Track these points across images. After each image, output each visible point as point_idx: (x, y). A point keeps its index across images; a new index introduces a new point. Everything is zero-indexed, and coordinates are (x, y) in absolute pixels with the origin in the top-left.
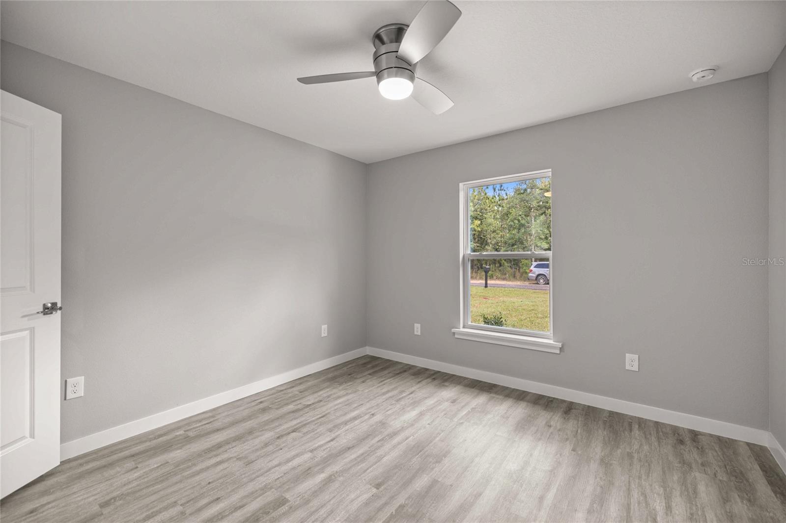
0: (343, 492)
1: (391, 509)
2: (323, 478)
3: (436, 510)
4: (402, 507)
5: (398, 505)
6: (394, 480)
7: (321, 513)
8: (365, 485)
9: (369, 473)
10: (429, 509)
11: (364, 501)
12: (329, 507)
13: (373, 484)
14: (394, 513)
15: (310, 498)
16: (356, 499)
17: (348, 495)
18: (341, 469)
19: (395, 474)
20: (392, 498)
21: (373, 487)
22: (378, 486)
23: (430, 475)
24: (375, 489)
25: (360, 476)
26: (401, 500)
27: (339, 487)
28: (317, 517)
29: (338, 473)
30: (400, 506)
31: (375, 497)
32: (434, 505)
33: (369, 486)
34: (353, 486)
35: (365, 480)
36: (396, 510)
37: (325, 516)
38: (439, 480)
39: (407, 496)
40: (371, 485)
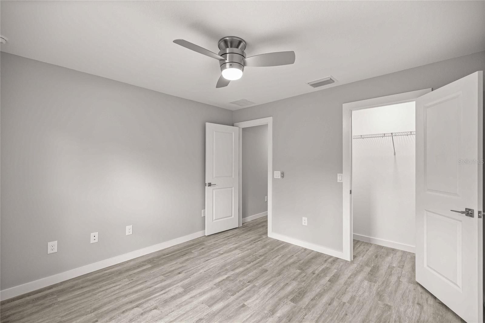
0: (263, 304)
1: (238, 294)
2: (277, 313)
3: (218, 292)
4: (233, 295)
5: (234, 296)
6: (234, 308)
7: (271, 295)
8: (251, 307)
9: (249, 314)
10: (220, 293)
11: (251, 298)
12: (268, 297)
13: (246, 307)
14: (237, 293)
15: (280, 302)
16: (255, 300)
17: (260, 302)
18: (268, 319)
19: (232, 313)
20: (237, 299)
21: (246, 306)
22: (244, 306)
23: (212, 310)
24: (245, 304)
25: (254, 313)
26: (232, 298)
27: (266, 307)
28: (273, 293)
29: (268, 316)
30: (234, 295)
31: (246, 300)
32: (217, 295)
33: (249, 306)
34: (258, 307)
35: (251, 310)
36: (236, 294)
37: (269, 294)
38: (207, 307)
39: (229, 299)
40: (248, 307)
